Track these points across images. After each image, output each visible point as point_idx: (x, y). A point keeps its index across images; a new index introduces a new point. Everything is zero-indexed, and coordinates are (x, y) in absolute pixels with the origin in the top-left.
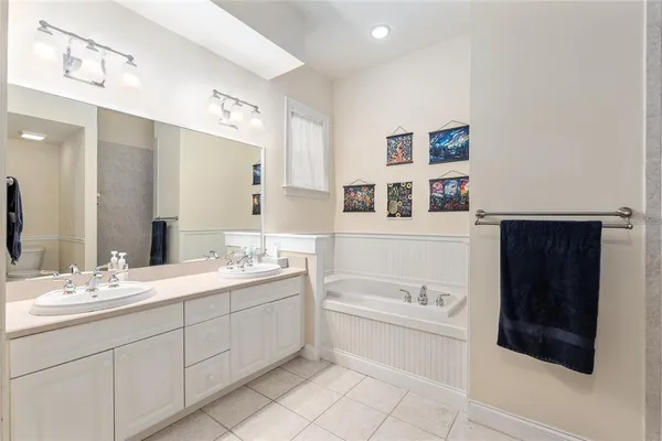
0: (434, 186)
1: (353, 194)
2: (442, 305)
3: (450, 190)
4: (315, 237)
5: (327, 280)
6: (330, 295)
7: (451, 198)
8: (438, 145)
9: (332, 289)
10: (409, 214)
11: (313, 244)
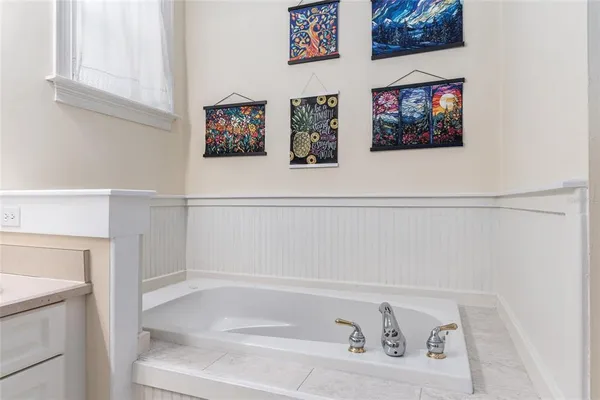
0: (381, 100)
1: (222, 122)
2: (440, 355)
3: (413, 106)
4: (108, 191)
5: (151, 300)
6: (159, 340)
7: (413, 122)
8: (388, 21)
9: (158, 325)
10: (332, 157)
11: (104, 207)
